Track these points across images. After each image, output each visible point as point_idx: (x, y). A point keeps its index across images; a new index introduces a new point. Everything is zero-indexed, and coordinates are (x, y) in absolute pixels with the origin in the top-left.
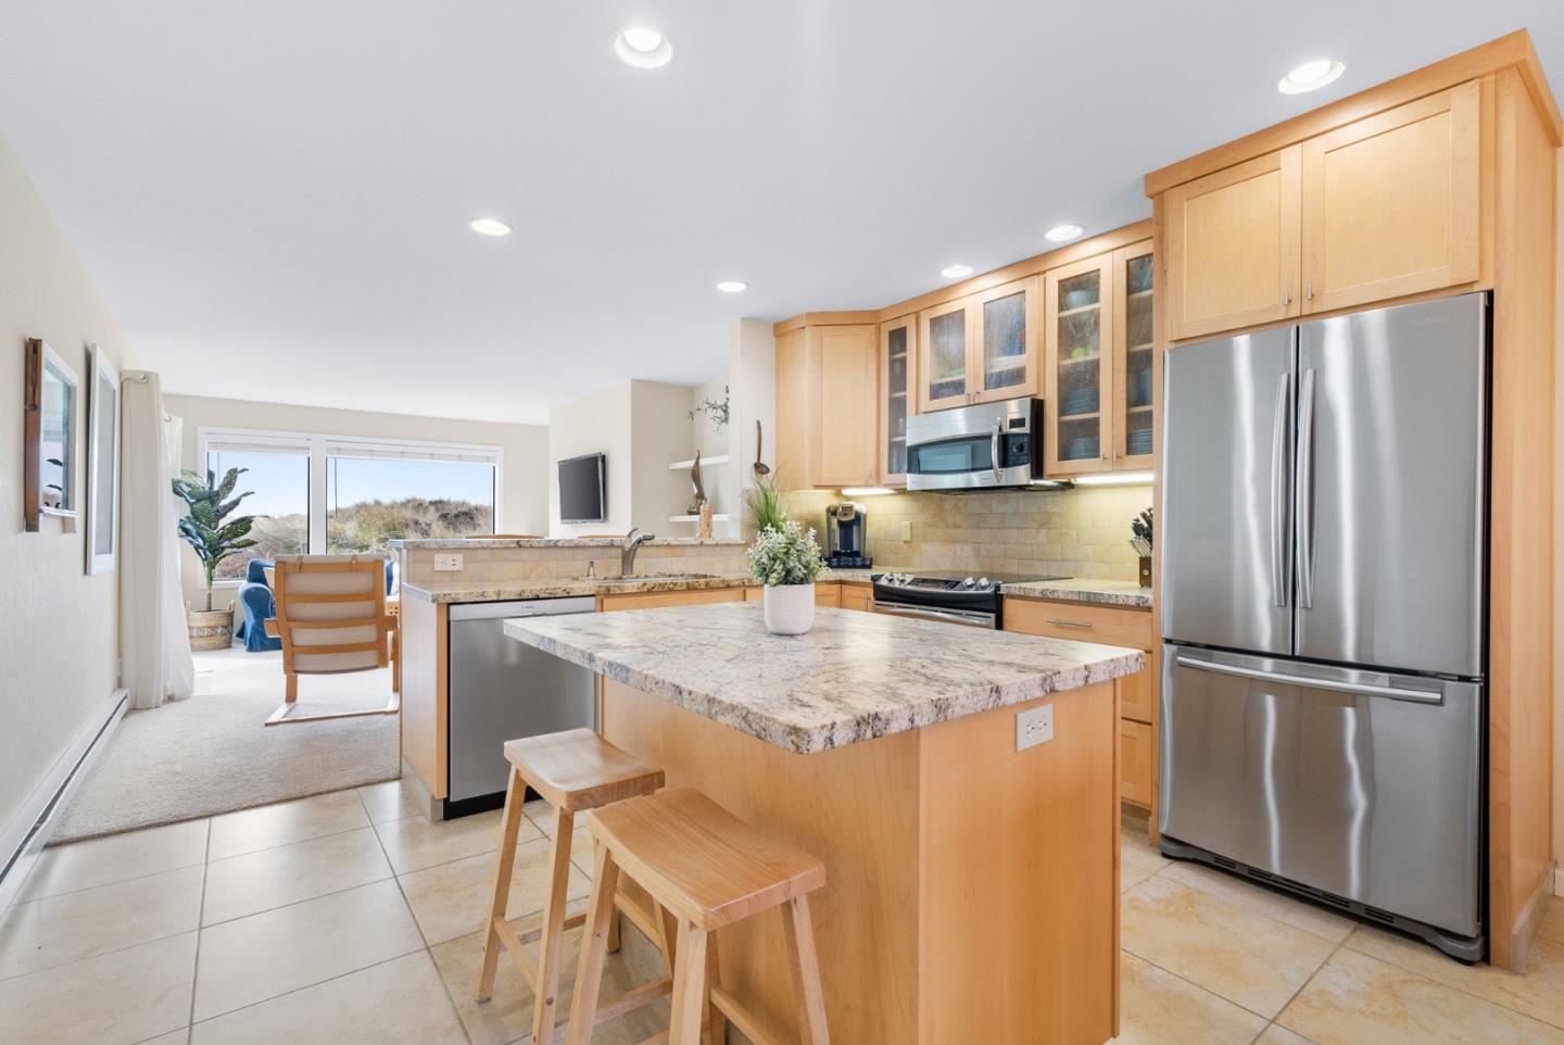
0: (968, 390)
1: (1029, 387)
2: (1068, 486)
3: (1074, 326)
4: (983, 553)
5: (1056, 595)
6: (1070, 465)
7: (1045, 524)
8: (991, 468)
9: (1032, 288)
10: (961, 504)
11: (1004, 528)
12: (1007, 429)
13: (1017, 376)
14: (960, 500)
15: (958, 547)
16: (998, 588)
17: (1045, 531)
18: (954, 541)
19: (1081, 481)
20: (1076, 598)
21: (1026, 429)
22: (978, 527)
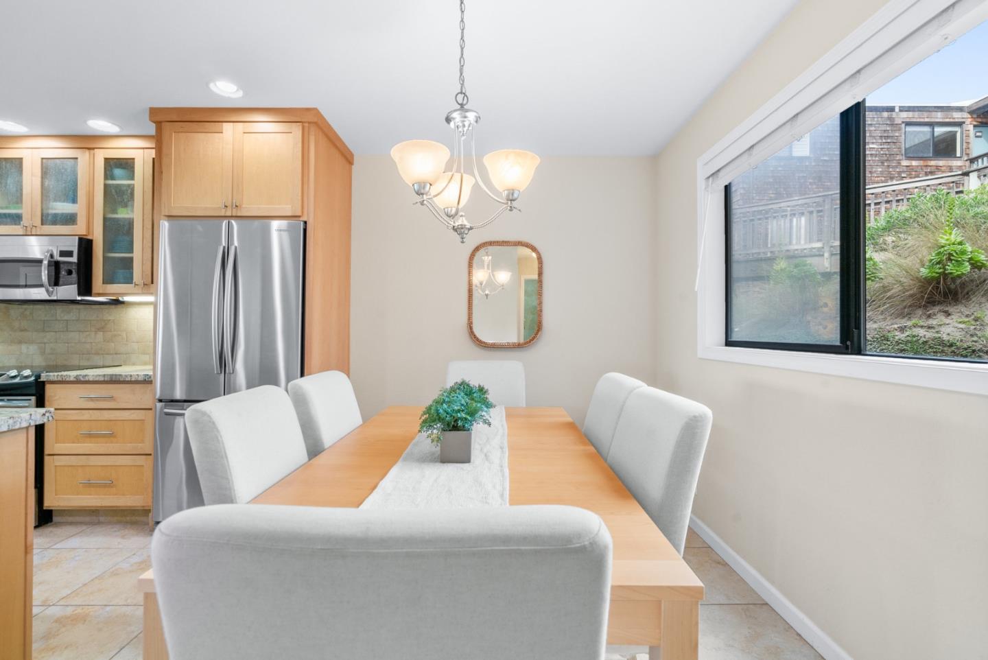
0: (25, 222)
1: (80, 229)
2: (117, 302)
3: (116, 192)
4: (48, 351)
5: (87, 379)
6: (115, 288)
7: (103, 328)
8: (41, 286)
9: (83, 157)
10: (28, 313)
11: (67, 331)
12: (57, 258)
13: (70, 219)
14: (26, 309)
15: (24, 347)
16: (38, 377)
17: (101, 333)
18: (20, 342)
19: (126, 299)
20: (102, 379)
21: (74, 259)
22: (44, 331)
